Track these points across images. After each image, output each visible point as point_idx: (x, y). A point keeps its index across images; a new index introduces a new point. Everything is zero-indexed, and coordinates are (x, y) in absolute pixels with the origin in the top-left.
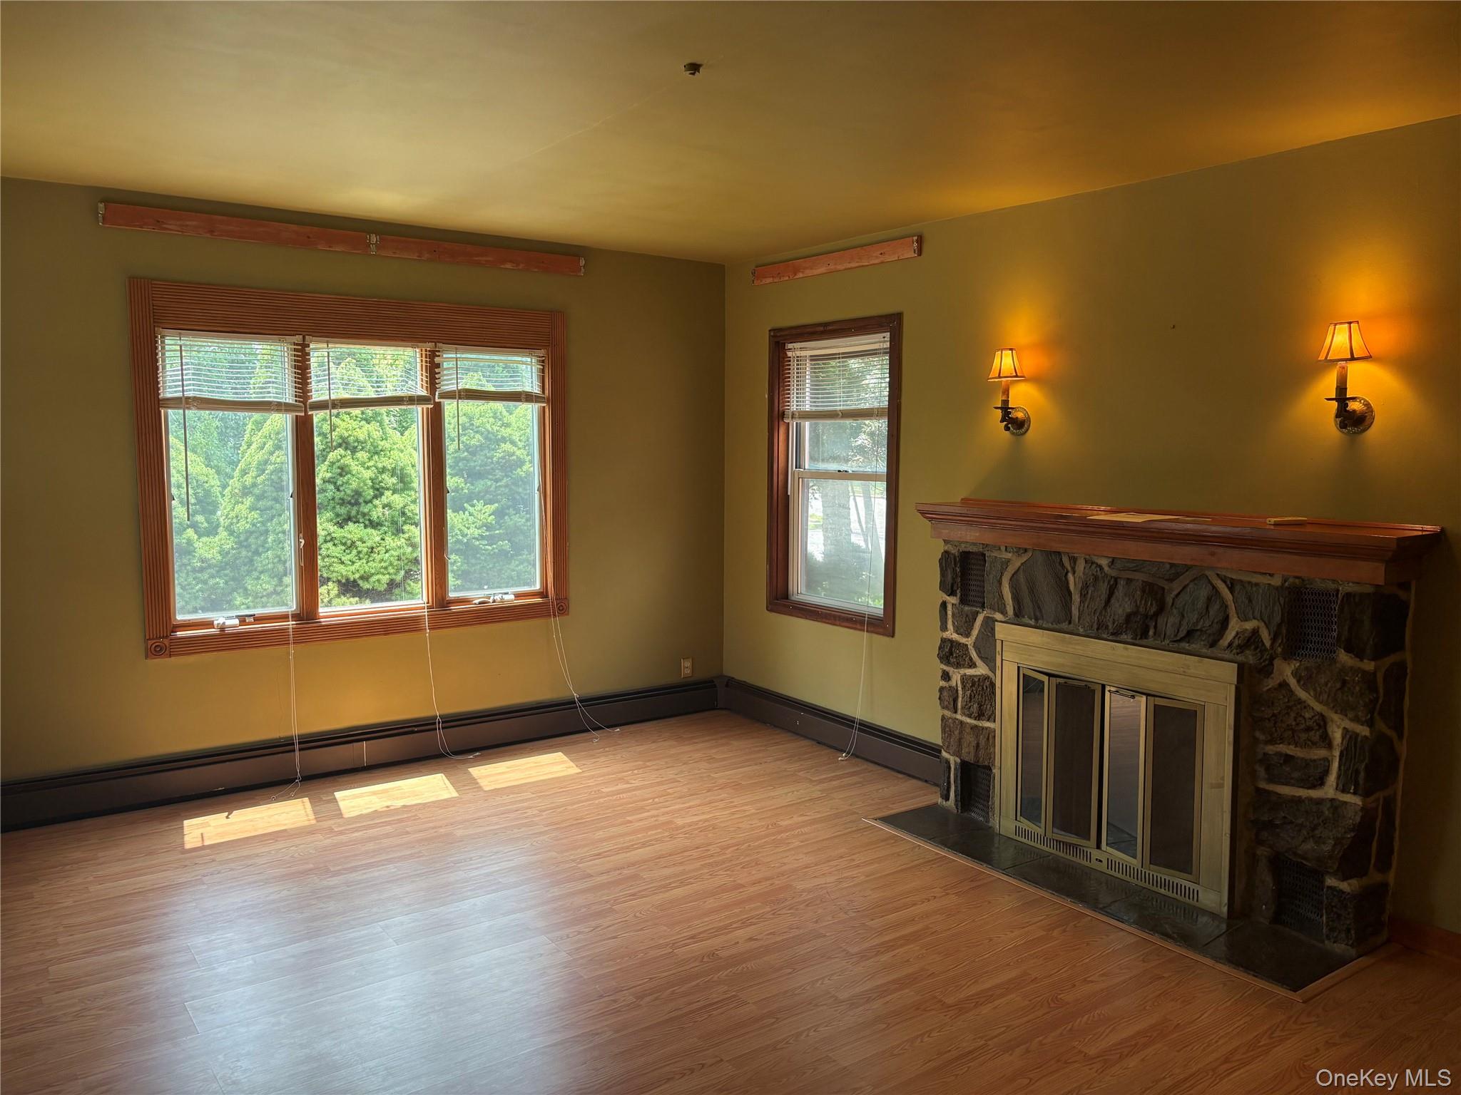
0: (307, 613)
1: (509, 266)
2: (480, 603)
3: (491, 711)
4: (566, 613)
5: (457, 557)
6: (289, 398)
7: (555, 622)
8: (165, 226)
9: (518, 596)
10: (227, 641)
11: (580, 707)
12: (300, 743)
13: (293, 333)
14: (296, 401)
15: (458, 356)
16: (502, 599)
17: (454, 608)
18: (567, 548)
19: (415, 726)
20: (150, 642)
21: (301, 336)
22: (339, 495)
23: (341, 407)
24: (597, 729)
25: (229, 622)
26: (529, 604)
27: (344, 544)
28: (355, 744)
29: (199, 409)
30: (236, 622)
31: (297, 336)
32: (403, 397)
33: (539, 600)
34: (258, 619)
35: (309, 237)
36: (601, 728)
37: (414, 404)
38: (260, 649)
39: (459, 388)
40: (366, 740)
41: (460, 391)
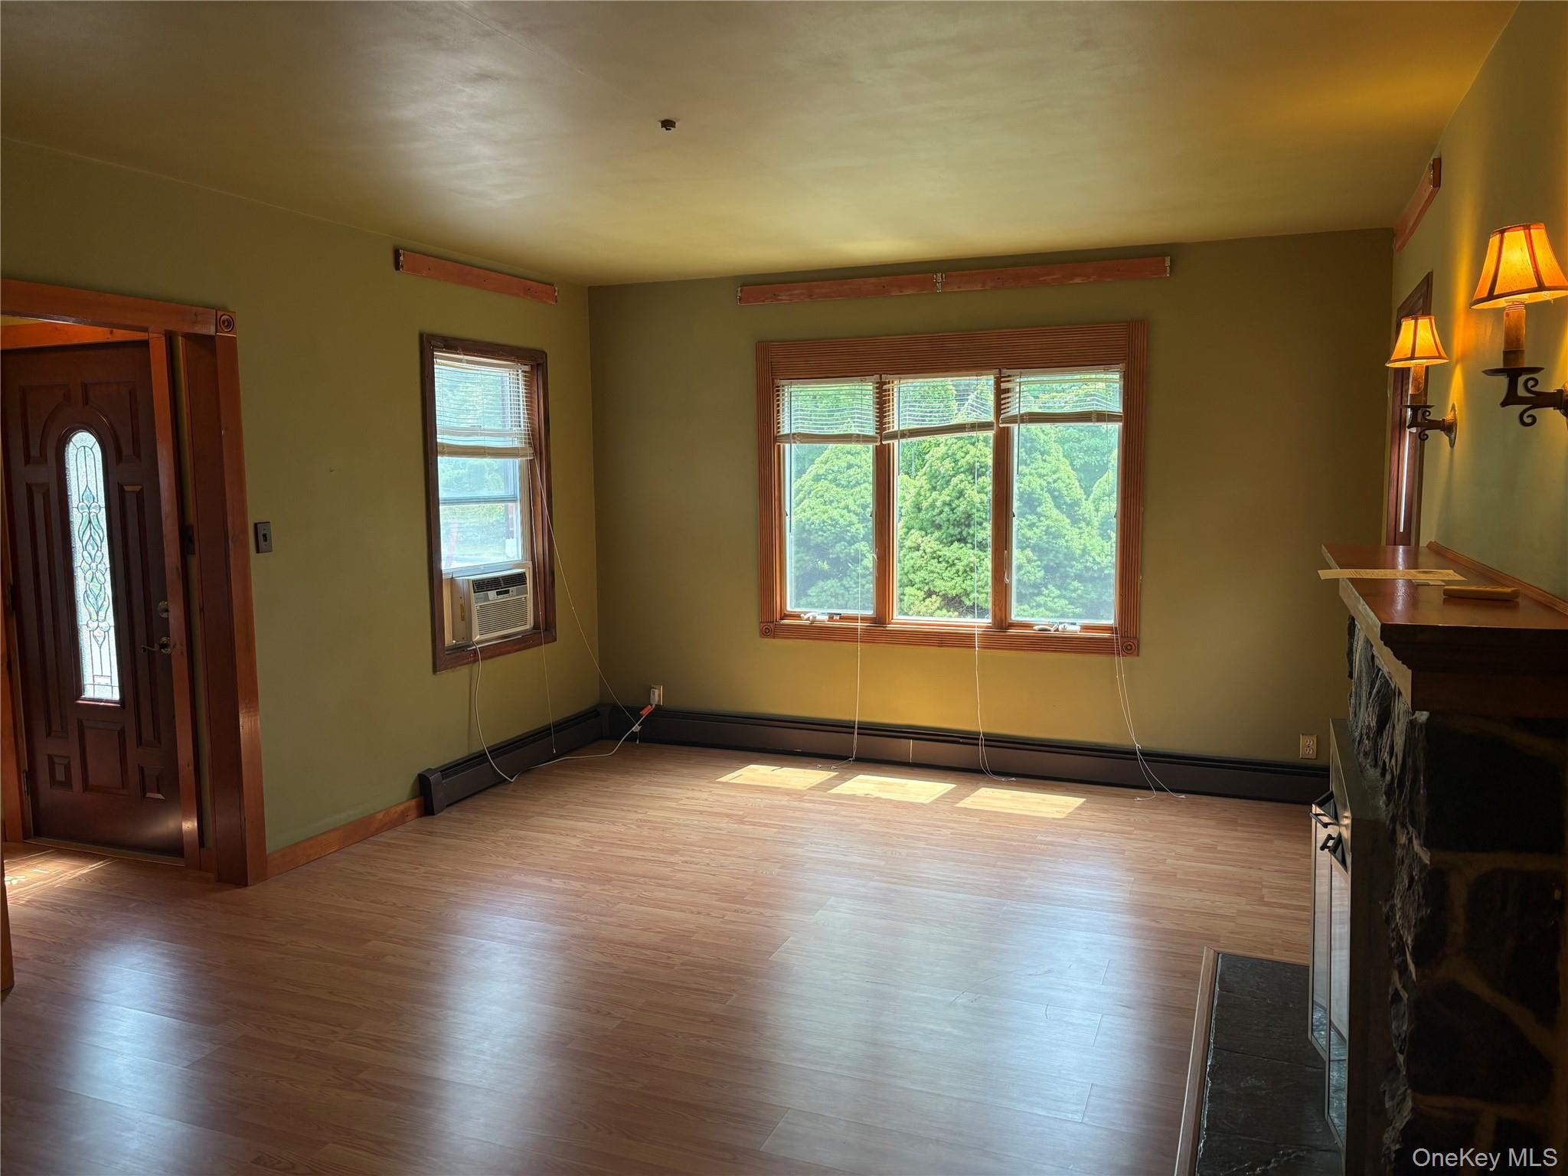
0: (880, 619)
1: (1078, 280)
2: (1040, 630)
3: (1042, 741)
4: (1136, 653)
5: (1080, 585)
6: (870, 430)
7: (1120, 661)
8: (780, 298)
9: (1085, 628)
10: (816, 632)
11: (1141, 760)
12: (858, 728)
13: (870, 373)
14: (876, 433)
15: (1022, 380)
16: (1064, 628)
17: (1012, 631)
18: (1139, 582)
19: (961, 738)
20: (762, 625)
21: (878, 376)
22: (952, 517)
23: (909, 437)
24: (1159, 789)
25: (819, 618)
26: (1090, 638)
27: (948, 562)
28: (903, 740)
29: (802, 442)
30: (826, 618)
31: (875, 376)
32: (965, 424)
33: (1106, 635)
34: (843, 618)
35: (884, 287)
36: (1164, 790)
37: (975, 431)
38: (838, 642)
39: (1021, 412)
40: (913, 739)
41: (1022, 416)
